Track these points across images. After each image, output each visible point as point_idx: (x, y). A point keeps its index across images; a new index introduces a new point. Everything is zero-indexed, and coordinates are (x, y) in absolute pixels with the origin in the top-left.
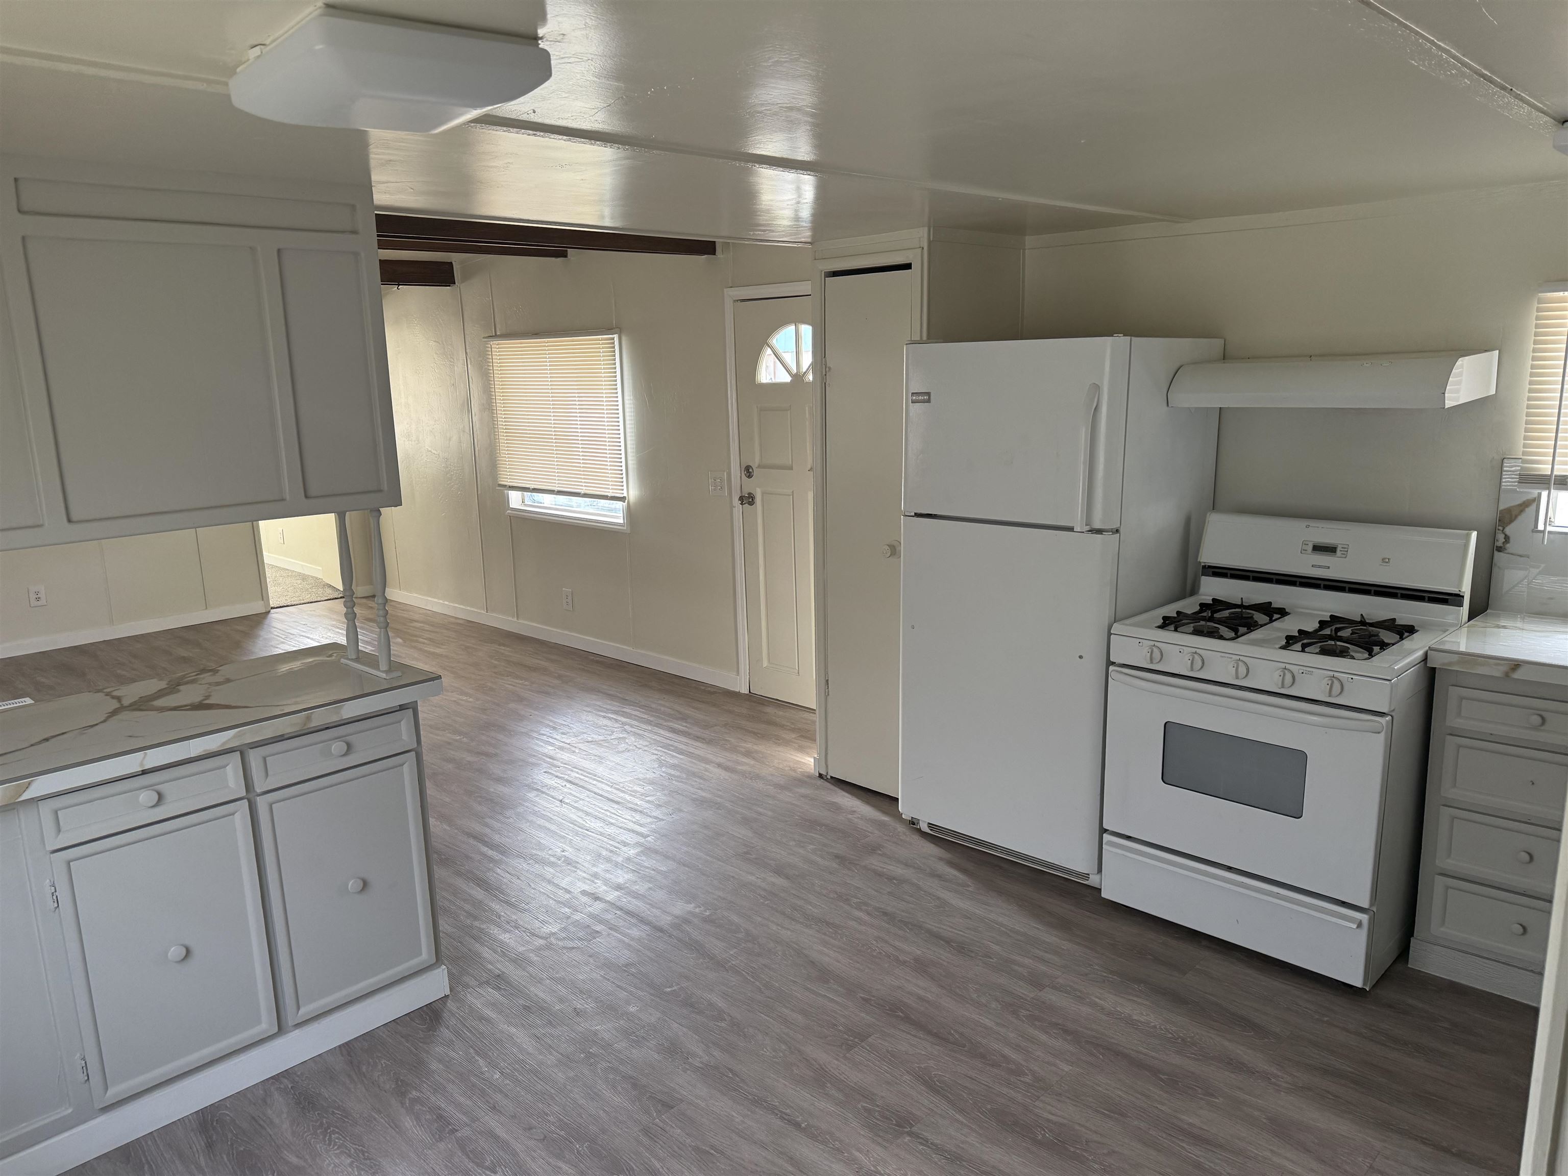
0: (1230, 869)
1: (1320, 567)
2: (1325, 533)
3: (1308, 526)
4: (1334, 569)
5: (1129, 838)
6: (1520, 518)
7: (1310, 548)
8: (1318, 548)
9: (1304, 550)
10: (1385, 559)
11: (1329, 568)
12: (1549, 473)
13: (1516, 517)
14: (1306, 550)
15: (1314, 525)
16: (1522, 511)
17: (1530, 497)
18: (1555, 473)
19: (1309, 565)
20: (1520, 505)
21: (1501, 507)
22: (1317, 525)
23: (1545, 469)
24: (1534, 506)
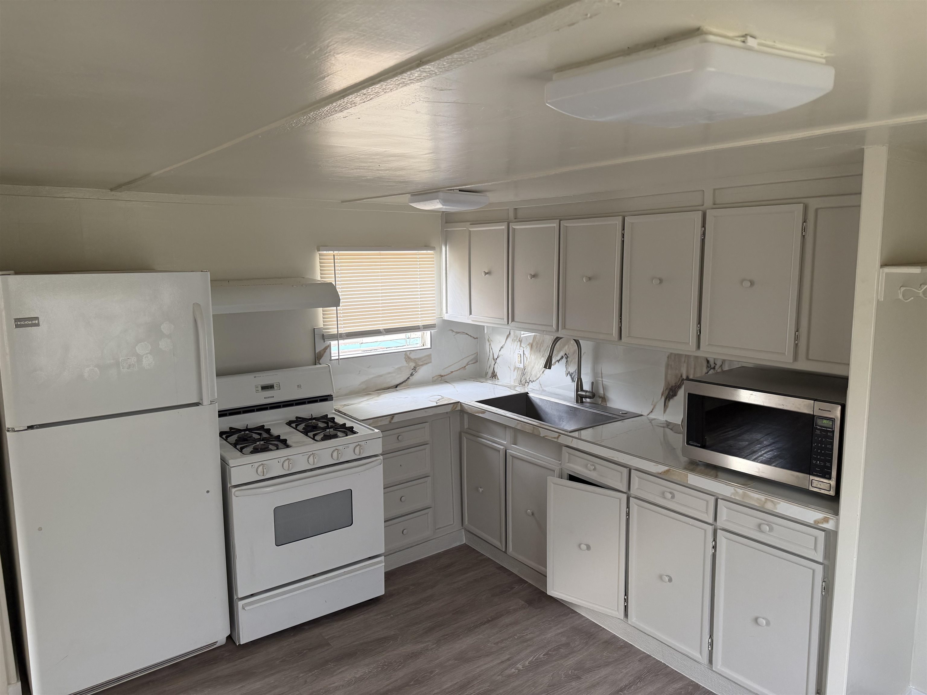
0: (314, 576)
1: (268, 397)
2: (266, 378)
3: (255, 377)
4: (277, 396)
5: (252, 595)
6: (324, 355)
7: (260, 388)
8: (264, 388)
9: (257, 390)
10: (299, 385)
11: (273, 397)
12: (337, 333)
13: (323, 355)
14: (258, 390)
15: (258, 376)
16: (325, 352)
17: (327, 345)
18: (339, 332)
19: (262, 398)
20: (324, 349)
21: (317, 351)
22: (259, 376)
23: (334, 331)
24: (329, 348)
